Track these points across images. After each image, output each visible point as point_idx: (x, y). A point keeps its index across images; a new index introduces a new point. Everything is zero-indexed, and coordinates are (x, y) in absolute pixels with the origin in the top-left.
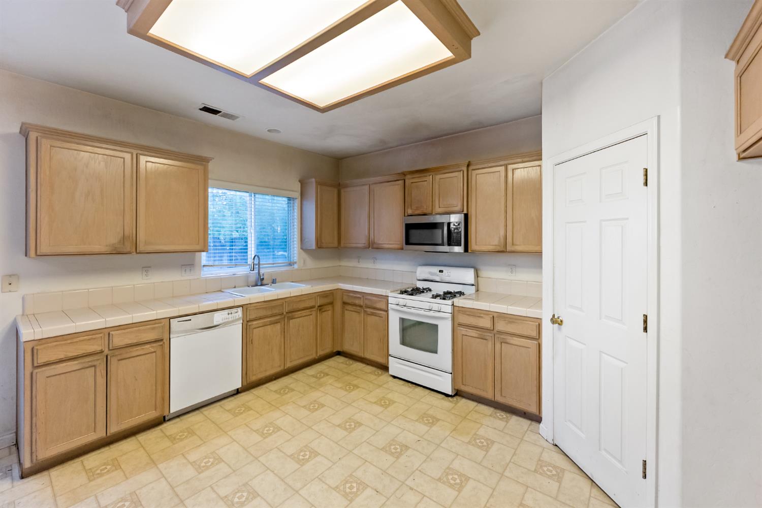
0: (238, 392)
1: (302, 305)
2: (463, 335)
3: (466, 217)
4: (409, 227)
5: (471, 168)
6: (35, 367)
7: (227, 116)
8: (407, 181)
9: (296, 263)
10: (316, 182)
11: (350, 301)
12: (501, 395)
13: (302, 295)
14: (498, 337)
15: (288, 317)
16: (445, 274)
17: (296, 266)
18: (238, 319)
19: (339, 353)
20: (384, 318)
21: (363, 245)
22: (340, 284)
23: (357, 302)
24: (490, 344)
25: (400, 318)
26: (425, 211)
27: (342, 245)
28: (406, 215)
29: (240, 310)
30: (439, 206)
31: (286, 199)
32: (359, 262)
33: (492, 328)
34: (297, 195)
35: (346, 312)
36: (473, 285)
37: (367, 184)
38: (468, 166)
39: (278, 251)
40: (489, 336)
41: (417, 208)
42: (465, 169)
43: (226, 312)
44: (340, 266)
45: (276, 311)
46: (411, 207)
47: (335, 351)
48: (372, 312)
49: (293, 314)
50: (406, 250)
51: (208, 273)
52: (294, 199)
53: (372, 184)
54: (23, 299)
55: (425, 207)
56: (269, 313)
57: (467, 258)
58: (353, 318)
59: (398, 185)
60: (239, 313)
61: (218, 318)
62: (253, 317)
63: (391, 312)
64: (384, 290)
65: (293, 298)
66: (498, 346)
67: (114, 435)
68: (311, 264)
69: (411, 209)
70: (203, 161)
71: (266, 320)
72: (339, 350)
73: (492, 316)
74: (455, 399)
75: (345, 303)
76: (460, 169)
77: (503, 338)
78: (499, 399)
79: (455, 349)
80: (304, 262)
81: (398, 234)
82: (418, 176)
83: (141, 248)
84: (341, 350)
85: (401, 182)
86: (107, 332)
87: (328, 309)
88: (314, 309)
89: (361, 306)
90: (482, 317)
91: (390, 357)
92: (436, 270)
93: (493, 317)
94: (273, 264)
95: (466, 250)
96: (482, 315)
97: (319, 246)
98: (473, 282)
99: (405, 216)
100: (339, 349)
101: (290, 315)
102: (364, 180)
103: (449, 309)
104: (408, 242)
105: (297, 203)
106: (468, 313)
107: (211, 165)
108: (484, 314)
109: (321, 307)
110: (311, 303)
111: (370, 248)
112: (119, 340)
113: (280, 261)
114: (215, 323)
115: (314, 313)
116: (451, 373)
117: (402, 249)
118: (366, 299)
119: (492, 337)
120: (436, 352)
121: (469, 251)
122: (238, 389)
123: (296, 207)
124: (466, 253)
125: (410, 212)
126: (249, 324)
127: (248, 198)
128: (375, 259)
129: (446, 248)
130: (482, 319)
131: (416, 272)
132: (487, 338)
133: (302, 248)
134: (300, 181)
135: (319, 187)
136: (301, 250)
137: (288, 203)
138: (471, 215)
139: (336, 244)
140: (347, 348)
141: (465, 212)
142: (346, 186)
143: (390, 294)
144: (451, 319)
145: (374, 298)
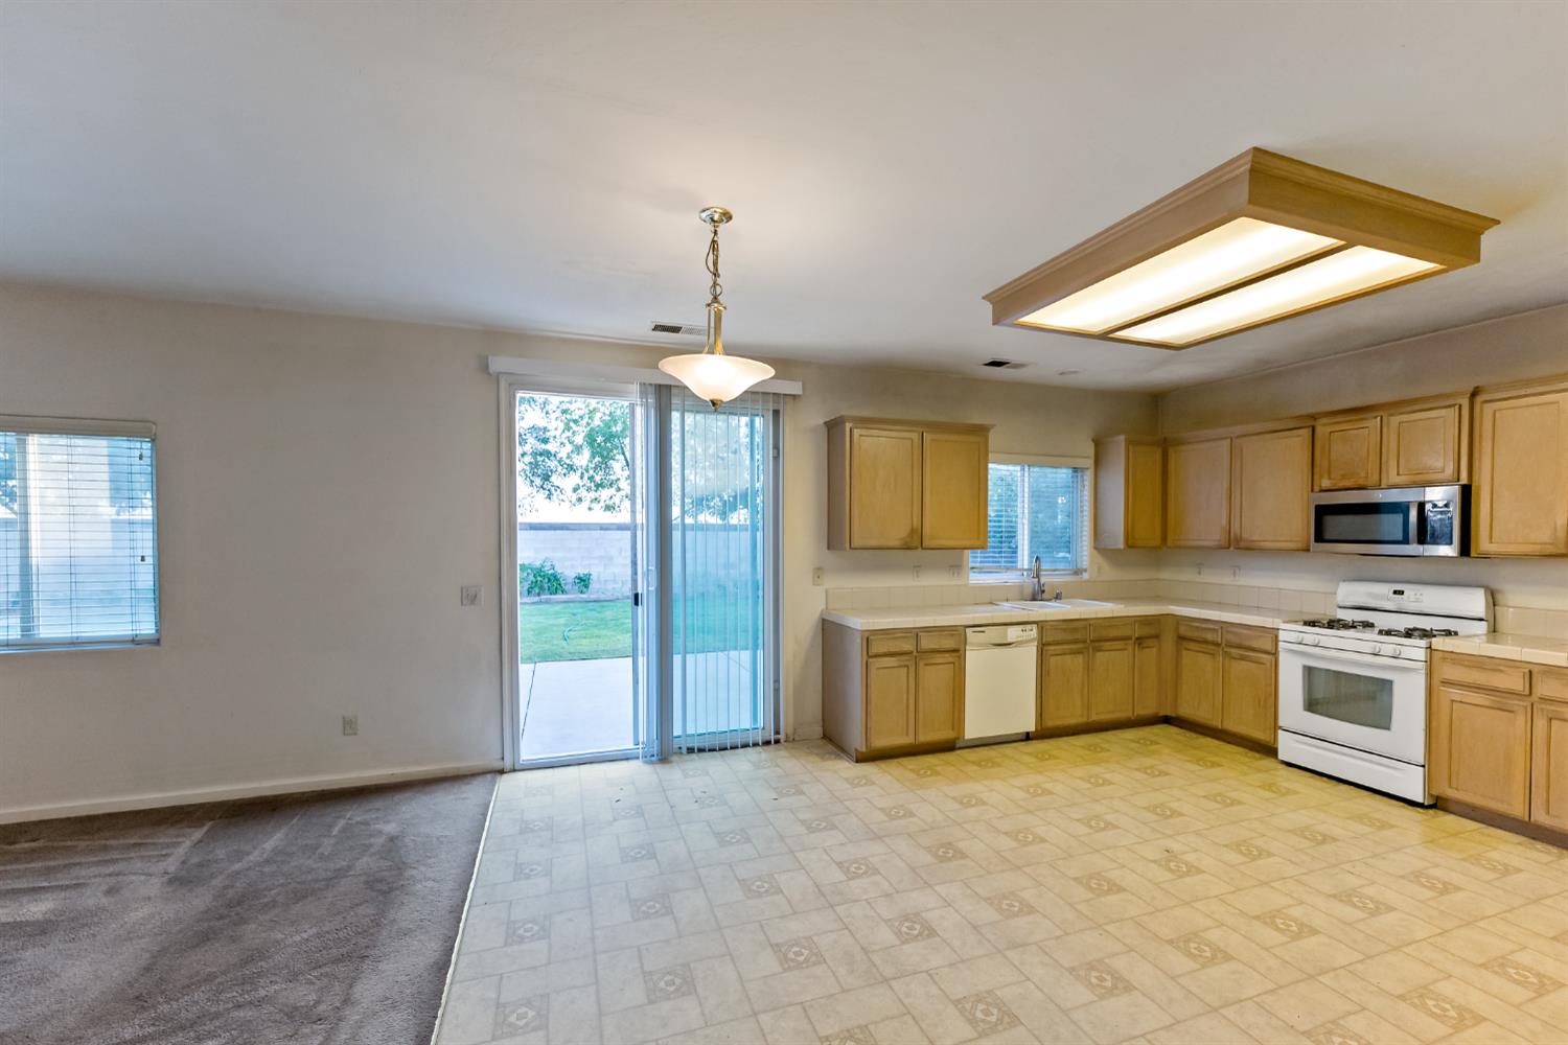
0: (1028, 737)
1: (1114, 633)
2: (1453, 701)
3: (1466, 492)
4: (1322, 512)
5: (1479, 399)
6: (869, 657)
7: (1017, 366)
8: (1320, 430)
9: (1085, 570)
10: (1126, 441)
11: (1189, 634)
12: (1548, 813)
13: (1113, 618)
14: (1542, 710)
15: (1093, 649)
16: (1409, 597)
17: (1086, 576)
18: (1032, 640)
19: (1166, 720)
20: (1268, 664)
21: (1217, 543)
22: (1172, 607)
23: (1210, 636)
24: (1520, 722)
25: (1305, 667)
26: (1361, 482)
27: (1169, 542)
28: (1317, 488)
29: (1034, 627)
30: (1398, 472)
31: (1070, 471)
32: (1200, 573)
33: (1527, 692)
34: (1090, 463)
35: (1184, 652)
36: (1481, 620)
37: (1226, 438)
38: (1474, 394)
39: (1058, 552)
40: (1518, 705)
41: (1344, 477)
42: (1465, 403)
43: (1020, 628)
44: (1157, 579)
45: (1078, 636)
46: (1329, 473)
47: (1161, 714)
48: (1241, 655)
49: (1102, 644)
50: (1314, 552)
51: (975, 579)
52: (1083, 470)
53: (1237, 437)
54: (827, 592)
55: (1363, 474)
56: (1069, 637)
57: (1467, 567)
58: (1197, 663)
59: (1299, 436)
60: (1033, 632)
61: (1013, 633)
62: (1050, 639)
63: (1282, 657)
64: (1270, 620)
65: (1100, 621)
66: (1540, 724)
67: (923, 744)
68: (1110, 573)
69: (1330, 478)
70: (981, 431)
71: (1065, 647)
72: (1169, 714)
73: (1527, 670)
74: (1431, 812)
75: (1182, 638)
76: (1453, 402)
77: (1553, 711)
78: (1540, 817)
79: (1434, 724)
80: (1099, 569)
81: (1299, 522)
82: (1347, 419)
83: (926, 543)
84: (1173, 715)
85: (1306, 432)
86: (916, 633)
87: (1151, 645)
88: (1130, 642)
89: (1217, 645)
90: (1501, 671)
91: (1280, 732)
92: (1386, 589)
93: (1530, 672)
94: (1055, 570)
95: (1465, 550)
96: (1502, 668)
97: (1130, 543)
98: (1482, 615)
99: (1312, 491)
100: (1169, 712)
101: (1097, 644)
102: (1222, 431)
103: (1421, 654)
104: (1320, 537)
105: (1088, 477)
106: (1466, 663)
107: (992, 435)
108: (1507, 666)
109: (1140, 641)
110: (1127, 633)
111: (1232, 549)
112: (927, 643)
113: (1061, 566)
114: (1009, 641)
115: (1130, 648)
116: (1423, 766)
117: (1308, 550)
118: (1228, 632)
119: (1526, 707)
120: (1388, 728)
121: (1472, 555)
122: (1028, 733)
123: (1086, 483)
124: (1465, 559)
125: (1326, 483)
126: (1045, 648)
127: (1019, 474)
128: (1236, 569)
129: (1414, 548)
130: (1502, 675)
131: (1335, 594)
132: (1515, 708)
133: (1095, 548)
134: (1093, 440)
135: (1131, 447)
136: (1095, 552)
137: (1072, 477)
138: (1479, 488)
139: (1158, 542)
140: (1186, 710)
141: (1464, 480)
142: (1182, 442)
143: (1283, 626)
144: (1423, 671)
145: (1245, 632)
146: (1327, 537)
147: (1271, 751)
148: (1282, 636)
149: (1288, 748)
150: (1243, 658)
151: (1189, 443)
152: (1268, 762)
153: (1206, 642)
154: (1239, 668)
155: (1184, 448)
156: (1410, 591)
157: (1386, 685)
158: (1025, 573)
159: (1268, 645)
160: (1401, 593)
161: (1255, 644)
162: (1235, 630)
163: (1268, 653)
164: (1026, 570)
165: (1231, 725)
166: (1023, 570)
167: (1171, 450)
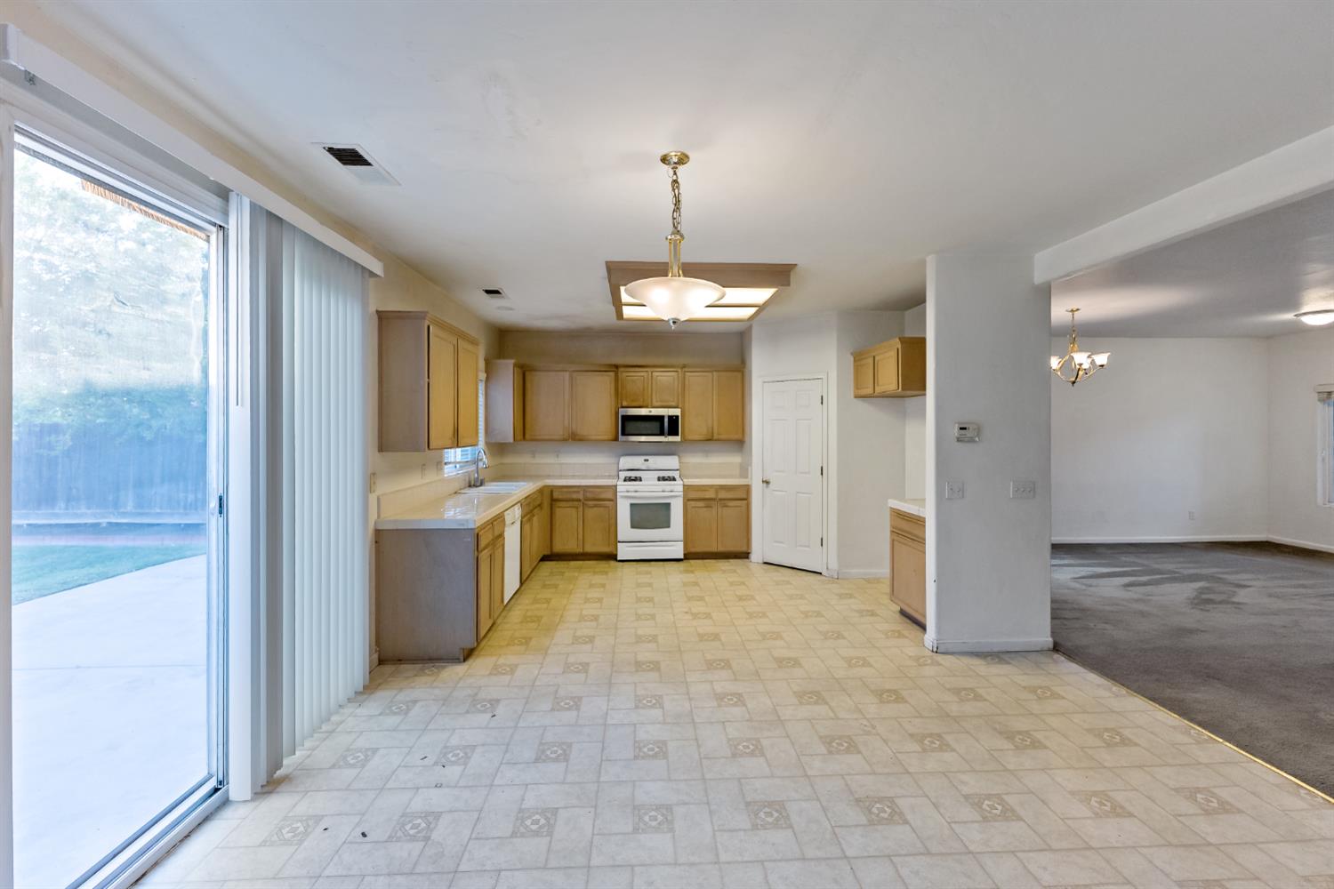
146: (626, 433)
147: (612, 557)
148: (619, 489)
149: (624, 552)
150: (596, 506)
151: (540, 371)
152: (613, 563)
153: (573, 500)
154: (591, 513)
155: (538, 373)
156: (651, 459)
157: (668, 505)
158: (458, 466)
159: (609, 495)
160: (648, 460)
161: (603, 496)
162: (591, 490)
163: (612, 500)
164: (459, 463)
165: (589, 549)
166: (455, 463)
167: (527, 373)
